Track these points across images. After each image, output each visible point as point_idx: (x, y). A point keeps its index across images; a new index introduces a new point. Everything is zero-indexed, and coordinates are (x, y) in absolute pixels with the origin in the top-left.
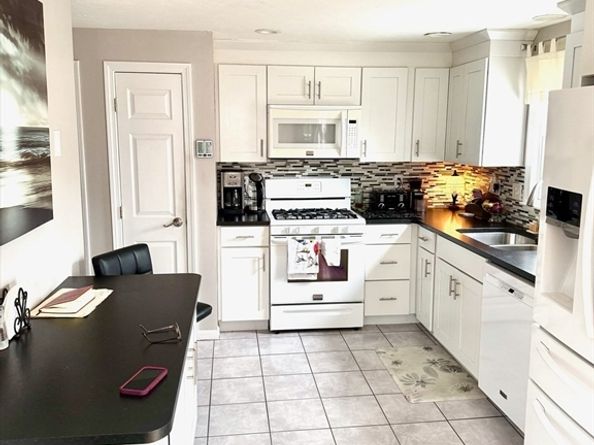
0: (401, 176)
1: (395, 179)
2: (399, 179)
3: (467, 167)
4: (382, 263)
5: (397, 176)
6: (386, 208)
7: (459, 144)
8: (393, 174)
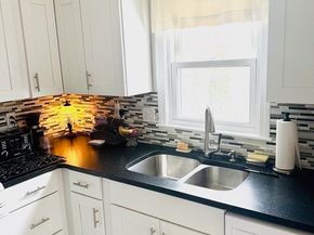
0: (13, 114)
1: (7, 118)
2: (11, 117)
3: (73, 95)
4: (33, 226)
5: (8, 115)
6: (11, 155)
7: (88, 75)
8: (5, 113)
